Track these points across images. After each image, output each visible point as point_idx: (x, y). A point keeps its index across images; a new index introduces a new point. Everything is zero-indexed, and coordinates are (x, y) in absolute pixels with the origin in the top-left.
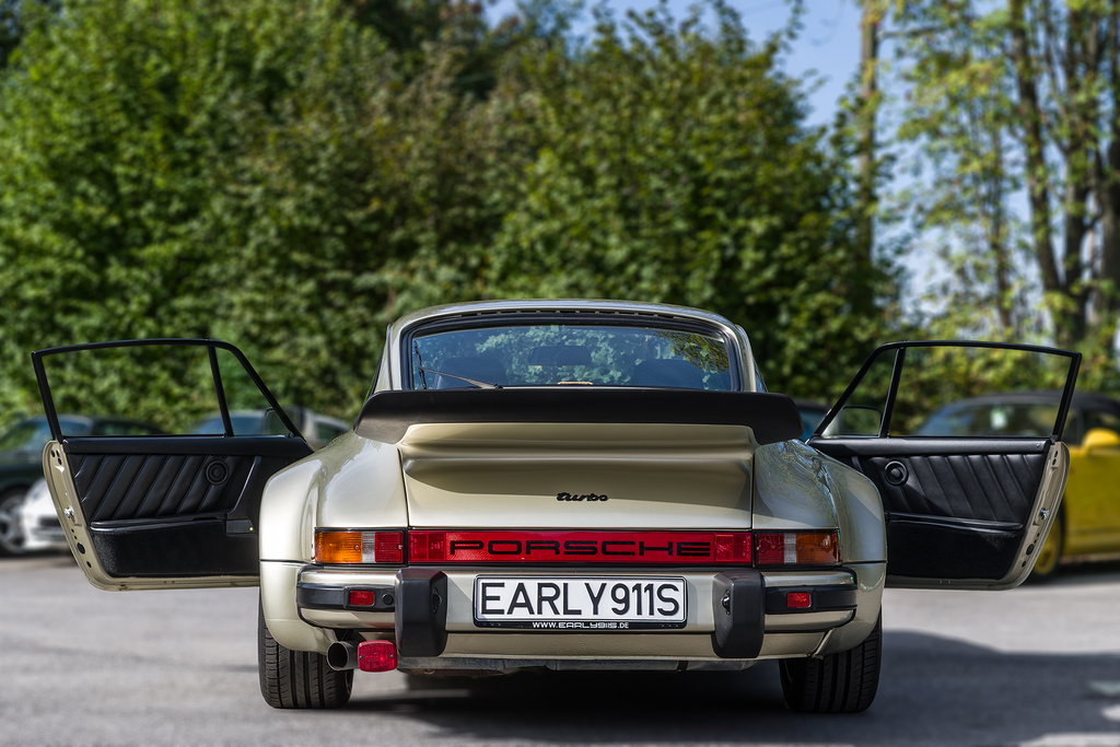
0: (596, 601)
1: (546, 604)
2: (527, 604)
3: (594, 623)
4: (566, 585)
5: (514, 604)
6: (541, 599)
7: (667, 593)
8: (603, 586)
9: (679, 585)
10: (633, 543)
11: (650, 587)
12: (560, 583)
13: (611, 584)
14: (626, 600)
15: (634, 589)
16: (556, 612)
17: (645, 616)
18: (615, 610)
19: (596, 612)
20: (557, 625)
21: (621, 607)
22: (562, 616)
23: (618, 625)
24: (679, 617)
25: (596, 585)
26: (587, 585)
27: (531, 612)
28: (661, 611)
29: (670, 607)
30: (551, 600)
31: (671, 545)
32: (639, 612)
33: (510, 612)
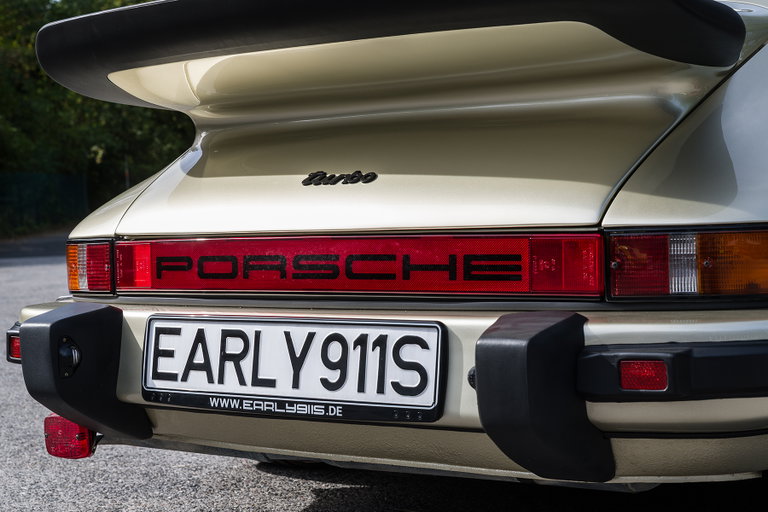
0: (298, 363)
1: (230, 366)
2: (206, 367)
3: (291, 404)
4: (258, 334)
5: (191, 366)
6: (225, 357)
7: (410, 353)
8: (311, 336)
9: (432, 337)
10: (393, 258)
11: (381, 342)
12: (250, 330)
13: (323, 333)
14: (342, 365)
15: (357, 343)
16: (242, 382)
17: (371, 396)
18: (325, 382)
19: (296, 385)
20: (241, 404)
21: (334, 376)
22: (249, 389)
23: (326, 410)
24: (427, 399)
25: (299, 335)
26: (287, 335)
27: (211, 380)
28: (396, 386)
29: (411, 379)
30: (237, 359)
31: (453, 258)
32: (361, 388)
33: (185, 378)
